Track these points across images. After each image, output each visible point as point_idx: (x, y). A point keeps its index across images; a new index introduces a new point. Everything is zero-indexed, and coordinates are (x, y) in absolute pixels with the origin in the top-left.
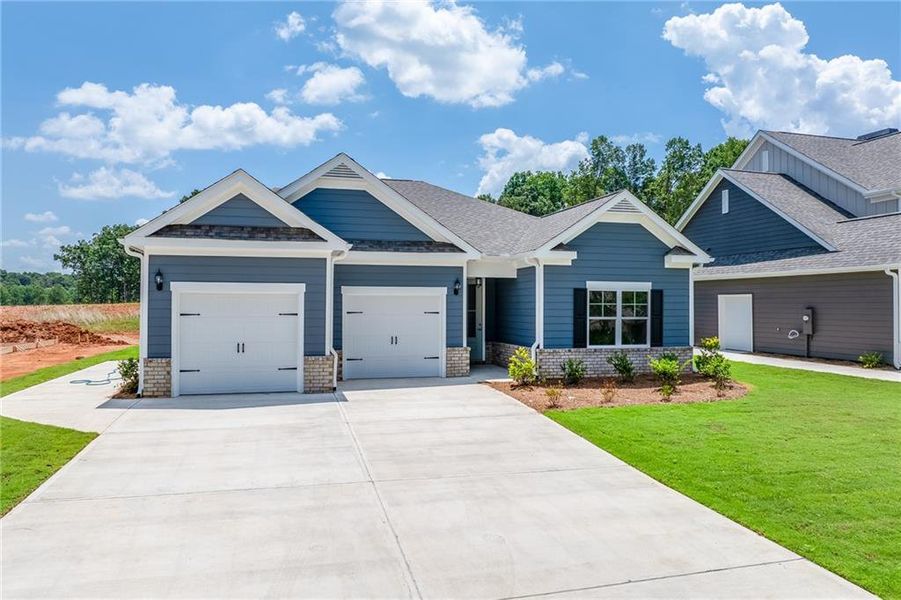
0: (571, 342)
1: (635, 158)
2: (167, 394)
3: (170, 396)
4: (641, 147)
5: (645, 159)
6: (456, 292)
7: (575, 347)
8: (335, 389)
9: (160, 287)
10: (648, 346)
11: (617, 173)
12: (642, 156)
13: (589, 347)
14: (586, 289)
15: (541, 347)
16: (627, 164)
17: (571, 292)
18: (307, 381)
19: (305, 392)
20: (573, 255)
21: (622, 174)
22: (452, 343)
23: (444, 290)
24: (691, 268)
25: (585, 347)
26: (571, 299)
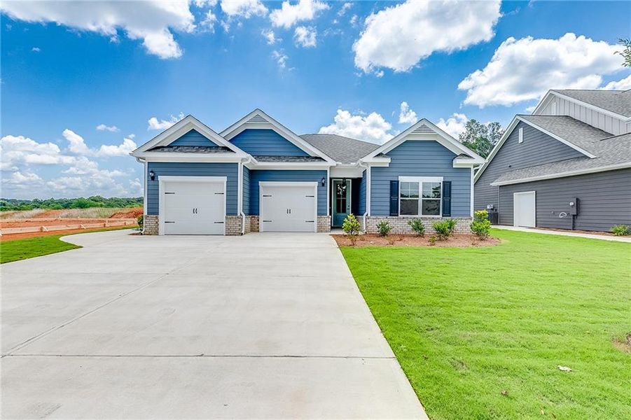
0: (388, 213)
1: (494, 130)
2: (157, 233)
3: (158, 235)
4: (497, 124)
5: (500, 130)
6: (323, 185)
7: (390, 215)
8: (242, 234)
9: (153, 178)
10: (441, 216)
11: (483, 139)
12: (498, 129)
13: (400, 216)
14: (398, 181)
15: (369, 215)
16: (488, 134)
17: (389, 183)
18: (228, 229)
19: (226, 235)
20: (388, 160)
21: (486, 140)
22: (321, 213)
23: (316, 184)
24: (472, 167)
25: (398, 215)
26: (389, 187)
